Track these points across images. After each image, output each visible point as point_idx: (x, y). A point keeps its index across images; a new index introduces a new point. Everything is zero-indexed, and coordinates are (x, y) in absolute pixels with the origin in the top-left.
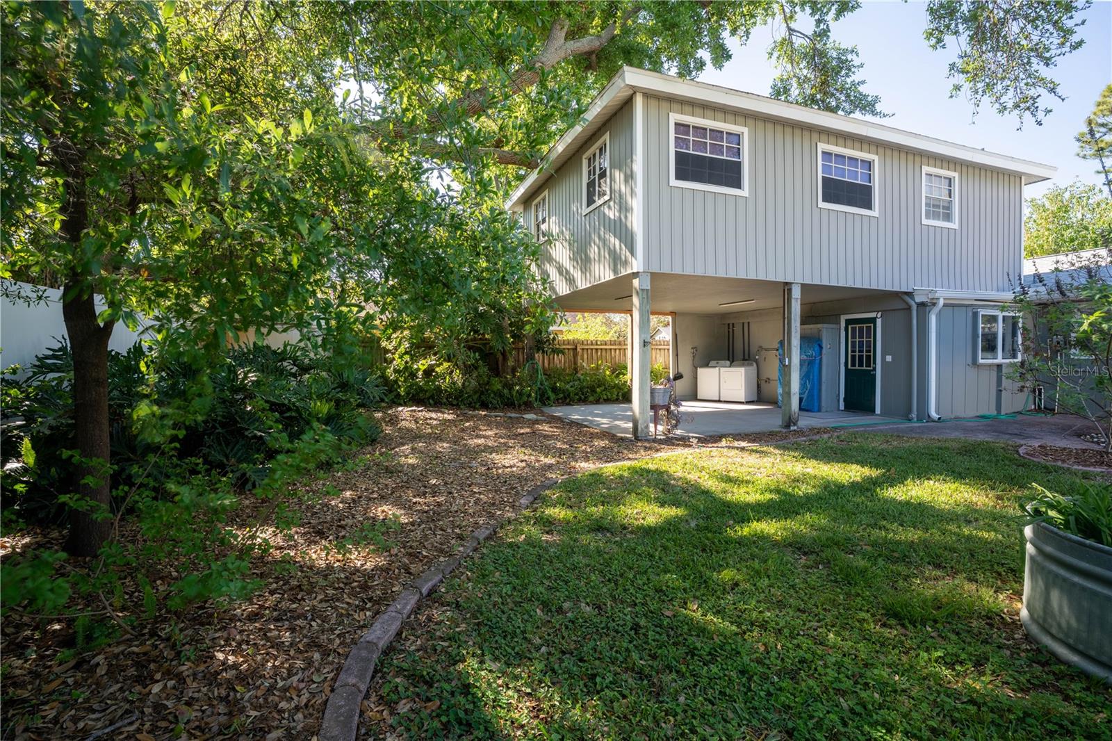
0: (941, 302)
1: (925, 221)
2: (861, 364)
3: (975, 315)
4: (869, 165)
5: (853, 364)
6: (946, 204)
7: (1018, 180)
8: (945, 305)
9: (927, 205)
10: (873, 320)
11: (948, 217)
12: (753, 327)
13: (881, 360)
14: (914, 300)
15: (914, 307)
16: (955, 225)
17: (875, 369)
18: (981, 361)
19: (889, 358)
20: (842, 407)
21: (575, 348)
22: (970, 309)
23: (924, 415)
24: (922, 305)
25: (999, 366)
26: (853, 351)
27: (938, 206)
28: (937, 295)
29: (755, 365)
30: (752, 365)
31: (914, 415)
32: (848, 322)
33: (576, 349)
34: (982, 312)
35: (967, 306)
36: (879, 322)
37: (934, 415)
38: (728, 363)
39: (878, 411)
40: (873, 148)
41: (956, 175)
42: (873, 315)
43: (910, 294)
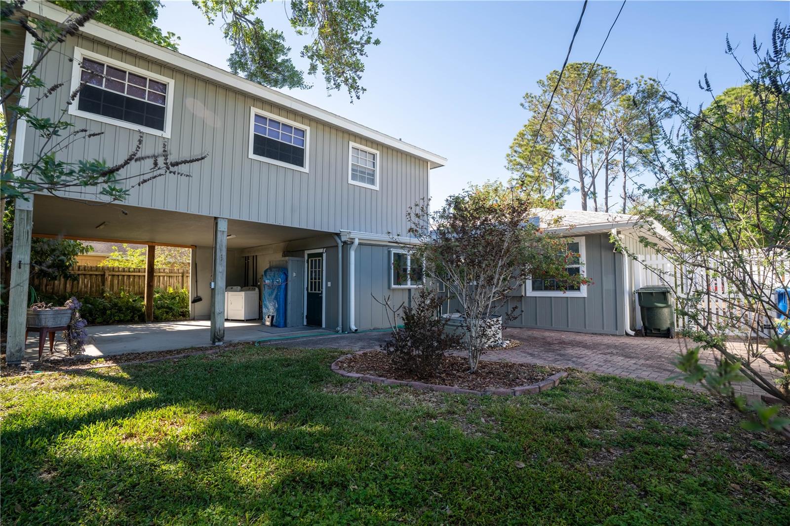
0: (357, 242)
1: (351, 181)
2: (315, 290)
3: (389, 252)
4: (303, 133)
5: (311, 290)
6: (371, 172)
7: (425, 164)
8: (360, 244)
9: (353, 170)
10: (321, 255)
11: (372, 182)
12: (258, 259)
13: (325, 284)
14: (340, 239)
15: (340, 244)
16: (377, 187)
17: (322, 293)
18: (393, 286)
19: (329, 284)
20: (305, 323)
21: (101, 274)
22: (385, 248)
23: (346, 328)
24: (345, 243)
25: (409, 290)
26: (312, 279)
27: (364, 173)
28: (352, 236)
29: (257, 289)
30: (254, 290)
31: (339, 328)
32: (310, 256)
33: (104, 275)
34: (393, 251)
35: (383, 246)
36: (324, 255)
37: (353, 327)
38: (239, 288)
39: (324, 326)
40: (307, 121)
41: (378, 152)
42: (321, 251)
43: (338, 235)
